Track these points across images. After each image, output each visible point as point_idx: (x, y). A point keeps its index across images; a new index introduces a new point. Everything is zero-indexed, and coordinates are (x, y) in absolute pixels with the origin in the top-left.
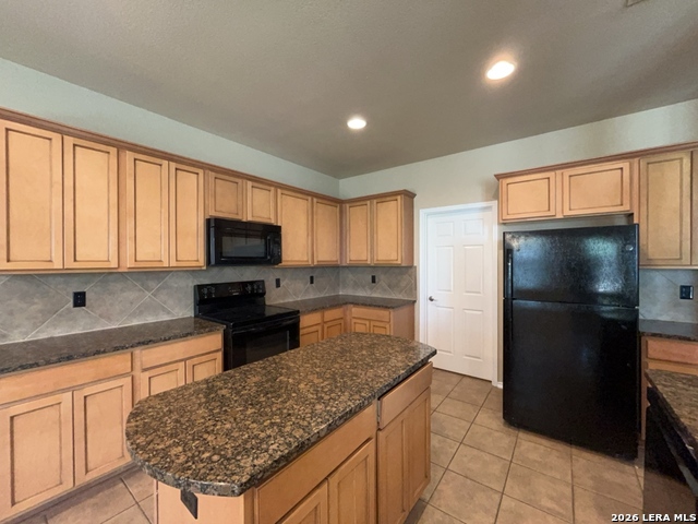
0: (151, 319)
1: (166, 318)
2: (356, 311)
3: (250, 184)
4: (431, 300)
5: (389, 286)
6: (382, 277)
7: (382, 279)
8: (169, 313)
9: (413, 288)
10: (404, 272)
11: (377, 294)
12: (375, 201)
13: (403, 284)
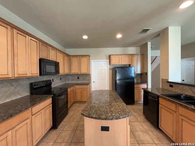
0: (14, 98)
1: (19, 97)
2: (77, 87)
3: (50, 48)
4: (94, 82)
5: (83, 79)
6: (81, 77)
7: (81, 78)
8: (20, 95)
9: (90, 79)
10: (87, 76)
11: (79, 82)
12: (81, 57)
13: (87, 79)
